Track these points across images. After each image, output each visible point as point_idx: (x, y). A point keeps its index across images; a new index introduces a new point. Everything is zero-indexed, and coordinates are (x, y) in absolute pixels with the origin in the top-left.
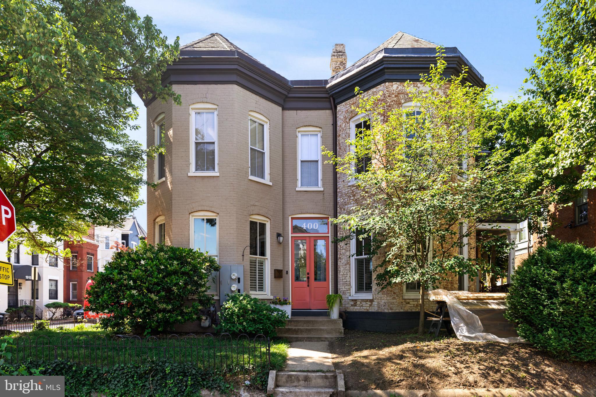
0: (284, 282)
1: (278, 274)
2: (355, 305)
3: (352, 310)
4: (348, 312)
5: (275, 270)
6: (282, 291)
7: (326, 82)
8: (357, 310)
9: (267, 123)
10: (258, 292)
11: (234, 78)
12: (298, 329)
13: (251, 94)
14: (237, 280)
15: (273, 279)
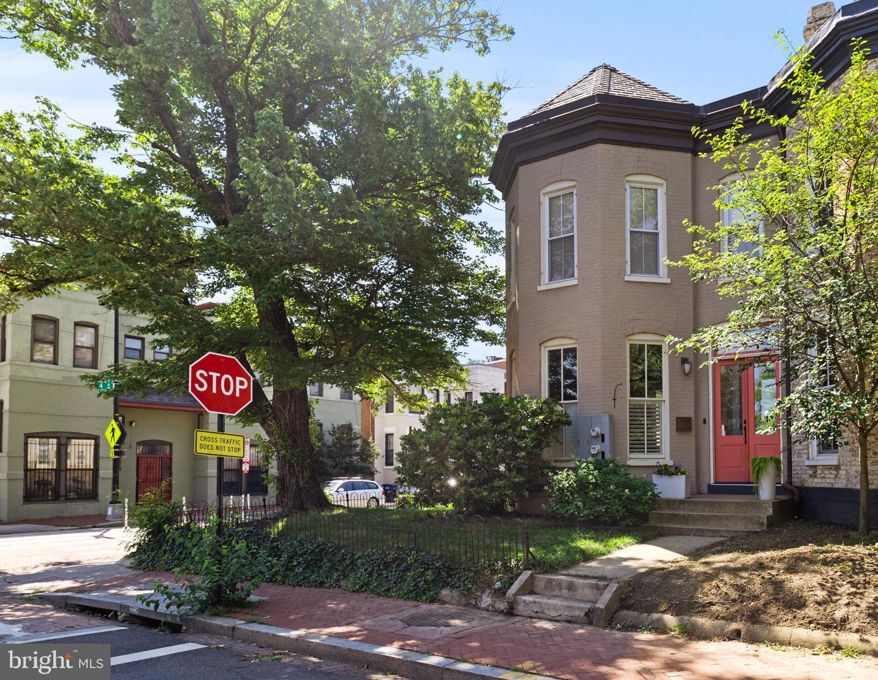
0: (697, 437)
1: (683, 425)
2: (814, 475)
3: (810, 485)
4: (805, 487)
5: (677, 418)
6: (693, 452)
7: (764, 89)
8: (818, 485)
9: (662, 185)
10: (646, 455)
11: (597, 134)
12: (689, 515)
13: (629, 148)
14: (600, 437)
15: (675, 433)
